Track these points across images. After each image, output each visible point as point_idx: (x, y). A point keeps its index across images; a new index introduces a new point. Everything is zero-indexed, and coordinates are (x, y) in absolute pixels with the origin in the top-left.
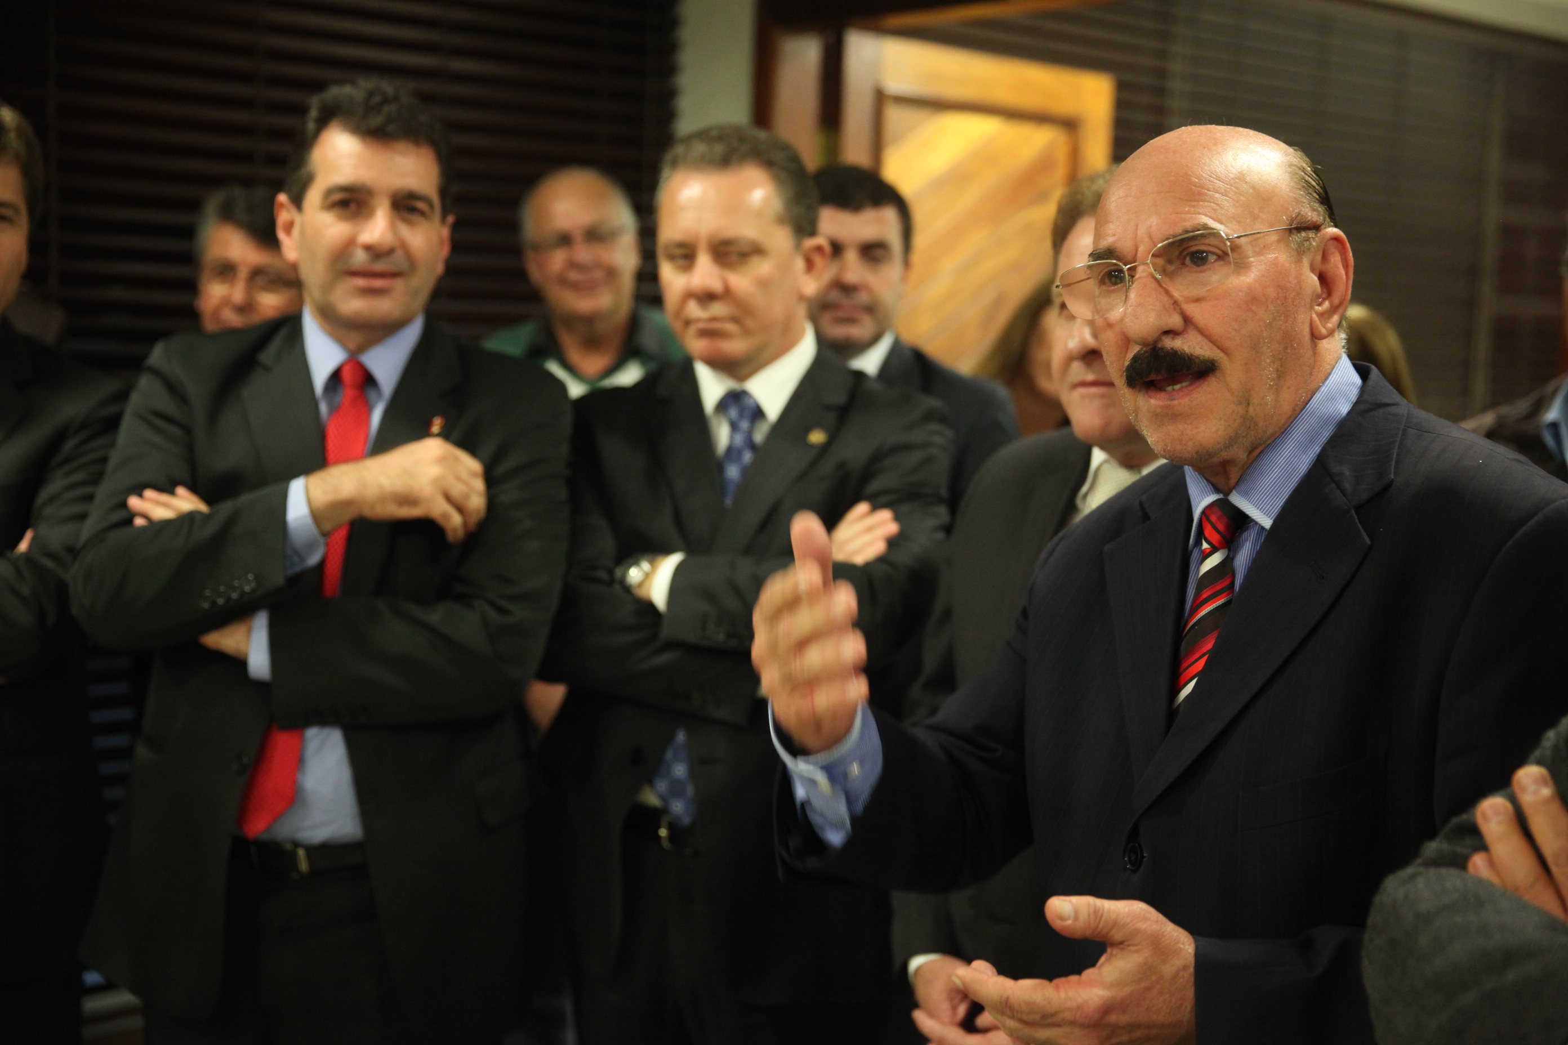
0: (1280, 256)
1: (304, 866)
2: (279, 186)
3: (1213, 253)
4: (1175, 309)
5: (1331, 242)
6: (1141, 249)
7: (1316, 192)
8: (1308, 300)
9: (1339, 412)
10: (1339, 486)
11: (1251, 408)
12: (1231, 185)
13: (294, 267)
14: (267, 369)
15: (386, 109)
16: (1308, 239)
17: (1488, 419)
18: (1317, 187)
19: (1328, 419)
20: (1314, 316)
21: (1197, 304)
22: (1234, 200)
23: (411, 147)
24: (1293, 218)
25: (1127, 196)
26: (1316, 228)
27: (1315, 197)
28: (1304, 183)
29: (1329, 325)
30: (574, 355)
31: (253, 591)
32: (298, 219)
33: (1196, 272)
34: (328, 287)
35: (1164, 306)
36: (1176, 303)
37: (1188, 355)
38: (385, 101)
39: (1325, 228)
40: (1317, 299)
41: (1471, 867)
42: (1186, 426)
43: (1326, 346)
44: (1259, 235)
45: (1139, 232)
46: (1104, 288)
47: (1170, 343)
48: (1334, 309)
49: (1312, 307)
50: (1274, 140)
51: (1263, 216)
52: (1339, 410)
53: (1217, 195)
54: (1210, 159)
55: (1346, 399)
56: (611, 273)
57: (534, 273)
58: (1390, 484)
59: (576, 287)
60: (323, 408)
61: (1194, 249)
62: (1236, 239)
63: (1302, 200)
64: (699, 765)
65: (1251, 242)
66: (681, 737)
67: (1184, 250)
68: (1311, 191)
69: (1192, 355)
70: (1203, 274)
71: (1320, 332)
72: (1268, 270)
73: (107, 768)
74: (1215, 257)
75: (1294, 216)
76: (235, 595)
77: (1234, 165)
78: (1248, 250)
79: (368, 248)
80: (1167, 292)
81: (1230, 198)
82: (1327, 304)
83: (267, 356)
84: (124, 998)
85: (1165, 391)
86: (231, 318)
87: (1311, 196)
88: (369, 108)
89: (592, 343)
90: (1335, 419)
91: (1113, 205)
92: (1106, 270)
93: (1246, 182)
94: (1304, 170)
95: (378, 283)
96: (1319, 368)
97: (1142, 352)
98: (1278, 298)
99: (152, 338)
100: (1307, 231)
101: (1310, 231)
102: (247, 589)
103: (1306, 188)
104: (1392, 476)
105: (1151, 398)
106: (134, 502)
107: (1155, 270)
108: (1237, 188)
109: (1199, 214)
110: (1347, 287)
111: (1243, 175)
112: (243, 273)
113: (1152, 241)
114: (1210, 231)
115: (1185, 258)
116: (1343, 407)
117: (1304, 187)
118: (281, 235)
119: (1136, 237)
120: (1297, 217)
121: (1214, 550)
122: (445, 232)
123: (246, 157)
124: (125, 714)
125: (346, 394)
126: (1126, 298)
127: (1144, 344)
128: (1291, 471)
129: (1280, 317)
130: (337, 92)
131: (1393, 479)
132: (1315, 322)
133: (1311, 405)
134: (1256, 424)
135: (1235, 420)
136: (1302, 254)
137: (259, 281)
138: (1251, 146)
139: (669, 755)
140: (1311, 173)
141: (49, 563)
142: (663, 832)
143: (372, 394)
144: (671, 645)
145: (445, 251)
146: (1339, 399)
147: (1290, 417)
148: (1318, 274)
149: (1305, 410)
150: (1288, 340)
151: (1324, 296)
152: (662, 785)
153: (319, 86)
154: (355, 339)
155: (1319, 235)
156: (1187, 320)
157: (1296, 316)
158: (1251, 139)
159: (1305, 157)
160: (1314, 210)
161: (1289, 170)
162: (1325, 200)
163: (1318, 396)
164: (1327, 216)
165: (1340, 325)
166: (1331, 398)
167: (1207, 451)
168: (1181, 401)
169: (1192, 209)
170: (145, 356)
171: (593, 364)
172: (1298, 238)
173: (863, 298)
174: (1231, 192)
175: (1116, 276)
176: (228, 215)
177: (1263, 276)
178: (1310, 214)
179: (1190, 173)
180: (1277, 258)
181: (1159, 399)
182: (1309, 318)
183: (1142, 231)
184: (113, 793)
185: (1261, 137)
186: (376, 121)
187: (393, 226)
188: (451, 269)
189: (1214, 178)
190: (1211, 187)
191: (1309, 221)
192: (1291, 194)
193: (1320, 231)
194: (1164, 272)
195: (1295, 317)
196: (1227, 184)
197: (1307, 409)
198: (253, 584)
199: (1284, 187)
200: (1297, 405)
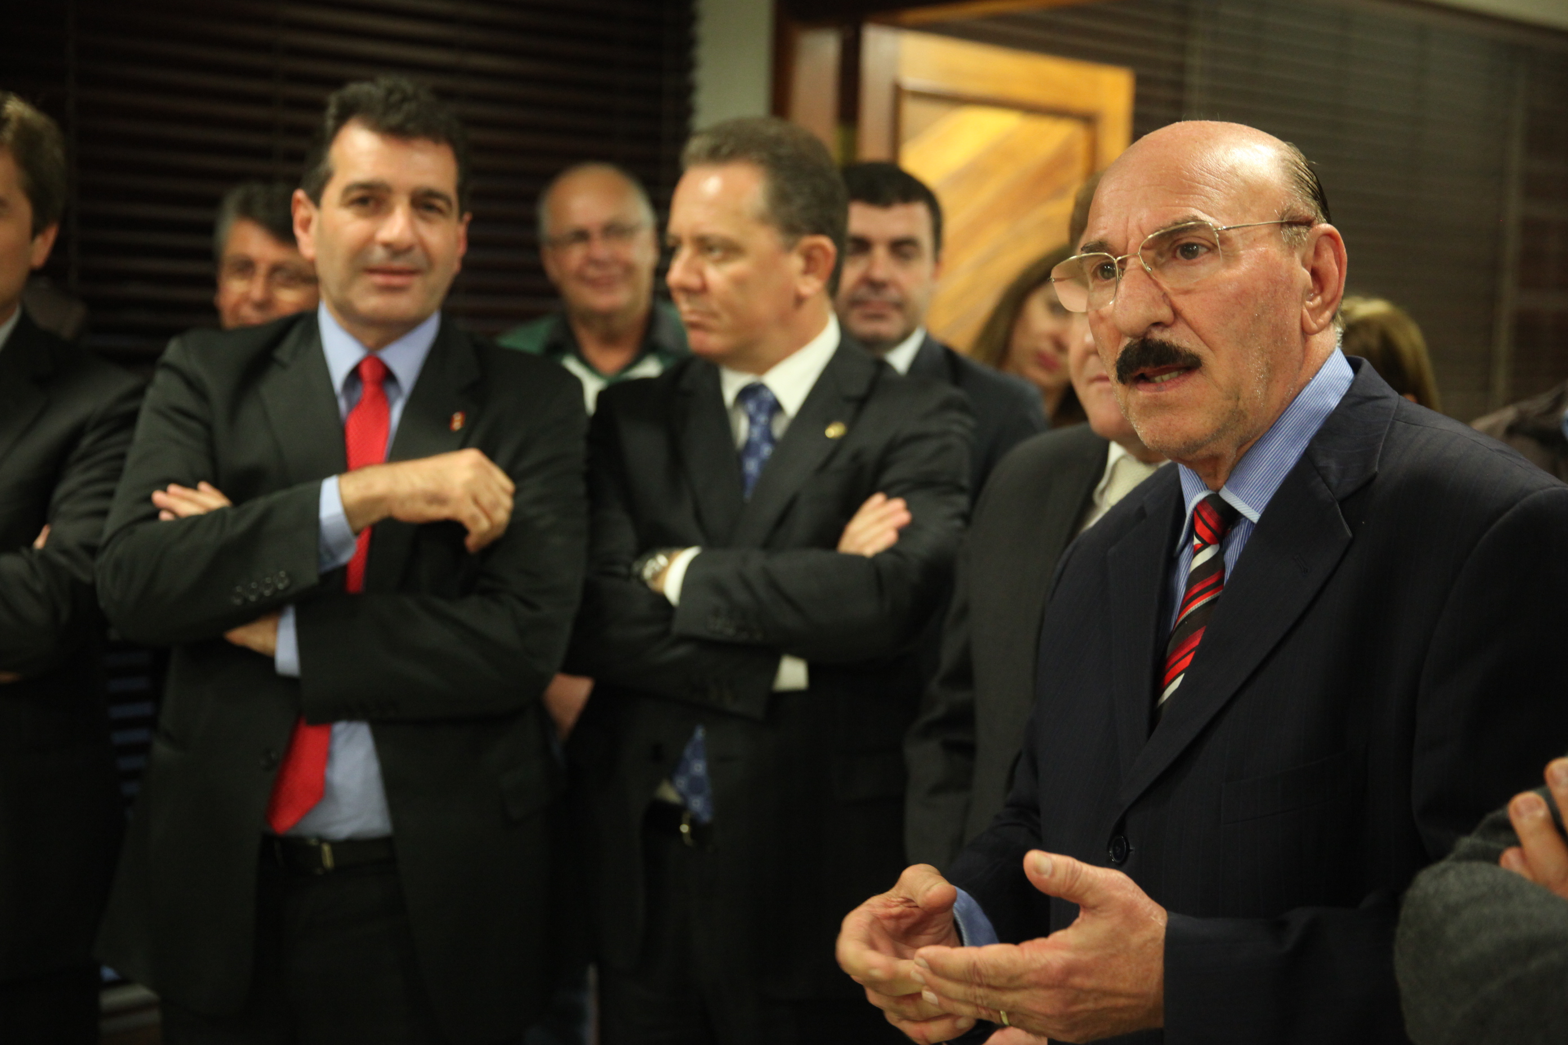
0: (1272, 249)
1: (328, 861)
2: (296, 182)
3: (1203, 246)
4: (1164, 301)
5: (1324, 238)
6: (1132, 242)
7: (1308, 187)
8: (1300, 294)
9: (1329, 405)
10: (1325, 480)
11: (1241, 403)
12: (1222, 179)
13: (312, 263)
14: (284, 366)
15: (406, 107)
16: (1299, 234)
17: (1508, 415)
18: (1311, 182)
19: (1318, 413)
20: (1305, 311)
21: (1187, 297)
22: (1225, 193)
23: (430, 146)
24: (1284, 211)
25: (1118, 190)
26: (1308, 223)
27: (1308, 192)
28: (1296, 177)
29: (1321, 321)
30: (592, 351)
31: (286, 589)
32: (315, 215)
33: (1187, 265)
34: (346, 285)
35: (1153, 298)
36: (1165, 295)
37: (1175, 347)
38: (405, 99)
39: (1319, 224)
40: (1309, 294)
41: (1503, 862)
42: (1173, 417)
43: (1319, 340)
44: (1249, 228)
45: (1130, 225)
46: (1097, 282)
47: (1159, 335)
48: (1325, 305)
49: (1303, 302)
50: (1268, 135)
51: (1254, 209)
52: (1329, 403)
53: (1208, 188)
54: (1201, 153)
55: (1336, 393)
56: (629, 269)
57: (553, 269)
58: (1375, 476)
59: (594, 283)
60: (343, 404)
61: (1184, 241)
62: (1226, 232)
63: (1294, 194)
64: (717, 762)
65: (1241, 235)
66: (700, 734)
67: (1175, 241)
68: (1304, 185)
69: (1179, 347)
70: (1193, 268)
71: (1310, 326)
72: (1258, 263)
73: (126, 763)
74: (1205, 250)
75: (1285, 209)
76: (267, 593)
77: (1225, 159)
78: (1239, 243)
79: (387, 245)
80: (1157, 284)
81: (1221, 191)
82: (1318, 300)
83: (284, 352)
84: (139, 993)
85: (1154, 382)
86: (251, 315)
87: (1304, 190)
88: (389, 106)
89: (610, 339)
90: (1324, 414)
91: (1106, 198)
92: (1098, 263)
93: (1237, 175)
94: (1297, 165)
95: (396, 281)
96: (1308, 363)
97: (1132, 344)
98: (1268, 292)
99: (168, 333)
100: (1299, 226)
101: (1302, 227)
102: (281, 586)
103: (1299, 183)
104: (1376, 469)
105: (1140, 390)
106: (159, 497)
107: (1145, 263)
108: (1228, 182)
109: (1189, 206)
110: (1340, 282)
111: (1235, 169)
112: (262, 269)
113: (1143, 233)
114: (1199, 223)
115: (1175, 252)
116: (1334, 401)
117: (1296, 181)
118: (298, 232)
119: (1127, 231)
120: (1288, 210)
121: (1205, 545)
122: (462, 230)
123: (264, 154)
124: (144, 709)
125: (365, 391)
126: (1116, 292)
127: (1134, 336)
128: (1280, 466)
129: (1270, 310)
130: (354, 89)
131: (1376, 472)
132: (1306, 316)
133: (1299, 399)
134: (1245, 417)
135: (1224, 414)
136: (1294, 249)
137: (279, 277)
138: (1244, 141)
139: (688, 752)
140: (1305, 168)
141: (63, 560)
142: (685, 828)
143: (391, 391)
144: (685, 639)
145: (461, 249)
146: (1330, 393)
147: (1277, 411)
148: (1310, 270)
149: (1293, 404)
150: (1278, 332)
151: (1316, 292)
152: (682, 782)
153: (338, 83)
154: (373, 336)
155: (1311, 231)
156: (1176, 313)
157: (1287, 309)
158: (1244, 134)
159: (1299, 152)
160: (1307, 205)
161: (1283, 164)
162: (1320, 196)
163: (1307, 391)
164: (1319, 211)
165: (1333, 318)
166: (1321, 392)
167: (1195, 442)
168: (1169, 392)
169: (1182, 202)
170: (160, 352)
171: (612, 360)
172: (1289, 231)
173: (892, 294)
174: (1222, 185)
175: (1109, 271)
176: (247, 211)
177: (1253, 269)
178: (1302, 209)
179: (1181, 166)
180: (1267, 251)
181: (1148, 390)
182: (1300, 312)
183: (1133, 224)
184: (130, 788)
185: (1255, 132)
186: (395, 119)
187: (411, 224)
188: (467, 265)
189: (1204, 171)
190: (1201, 180)
191: (1300, 216)
192: (1283, 188)
193: (1312, 227)
194: (1155, 264)
195: (1285, 311)
196: (1218, 178)
197: (1296, 403)
198: (286, 582)
199: (1276, 181)
200: (1284, 399)
